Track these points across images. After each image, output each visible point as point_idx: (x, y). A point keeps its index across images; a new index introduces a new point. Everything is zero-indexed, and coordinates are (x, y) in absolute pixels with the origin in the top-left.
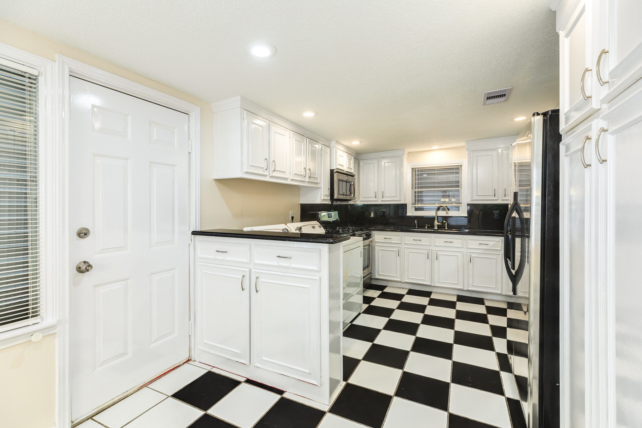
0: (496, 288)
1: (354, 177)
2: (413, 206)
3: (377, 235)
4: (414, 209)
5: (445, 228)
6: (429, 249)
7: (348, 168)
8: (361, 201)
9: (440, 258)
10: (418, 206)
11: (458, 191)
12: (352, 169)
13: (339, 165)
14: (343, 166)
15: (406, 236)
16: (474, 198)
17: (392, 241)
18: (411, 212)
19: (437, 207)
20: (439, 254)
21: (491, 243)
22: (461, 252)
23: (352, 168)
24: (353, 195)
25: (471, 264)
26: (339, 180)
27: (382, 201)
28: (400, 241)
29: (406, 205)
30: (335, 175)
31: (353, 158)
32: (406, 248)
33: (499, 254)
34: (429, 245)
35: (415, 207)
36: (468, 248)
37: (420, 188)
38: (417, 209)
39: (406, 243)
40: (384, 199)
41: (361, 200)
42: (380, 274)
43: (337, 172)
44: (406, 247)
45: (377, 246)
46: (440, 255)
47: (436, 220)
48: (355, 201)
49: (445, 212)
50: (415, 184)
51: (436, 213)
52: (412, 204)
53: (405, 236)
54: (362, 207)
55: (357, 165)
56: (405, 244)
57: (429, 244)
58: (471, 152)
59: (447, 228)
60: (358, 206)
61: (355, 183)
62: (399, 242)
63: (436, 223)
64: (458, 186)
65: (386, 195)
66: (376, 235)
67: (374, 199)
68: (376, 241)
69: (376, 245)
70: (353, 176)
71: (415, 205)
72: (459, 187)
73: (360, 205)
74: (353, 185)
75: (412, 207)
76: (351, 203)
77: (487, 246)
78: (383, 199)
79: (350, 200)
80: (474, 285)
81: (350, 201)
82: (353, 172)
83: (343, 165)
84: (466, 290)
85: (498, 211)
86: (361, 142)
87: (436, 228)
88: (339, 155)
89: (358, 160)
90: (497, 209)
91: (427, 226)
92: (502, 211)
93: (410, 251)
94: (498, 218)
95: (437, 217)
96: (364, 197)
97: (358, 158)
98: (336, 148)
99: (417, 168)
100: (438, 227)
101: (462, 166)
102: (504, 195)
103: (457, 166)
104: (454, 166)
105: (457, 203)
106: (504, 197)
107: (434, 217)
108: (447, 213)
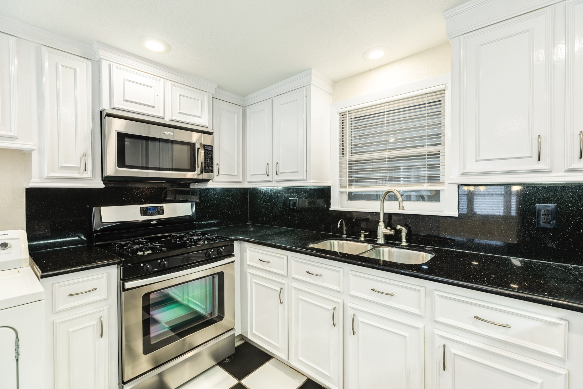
1: (213, 135)
2: (343, 190)
5: (401, 241)
6: (338, 303)
7: (180, 113)
9: (360, 329)
11: (437, 154)
12: (200, 117)
14: (153, 107)
15: (295, 261)
16: (470, 169)
18: (338, 203)
20: (359, 319)
22: (417, 328)
23: (199, 115)
29: (327, 189)
31: (207, 97)
32: (295, 288)
35: (349, 192)
36: (436, 321)
40: (280, 177)
44: (294, 284)
45: (251, 274)
46: (361, 322)
47: (381, 224)
49: (397, 203)
51: (382, 207)
52: (341, 187)
53: (293, 261)
54: (265, 192)
55: (238, 116)
56: (293, 278)
57: (338, 289)
58: (462, 38)
59: (407, 242)
61: (211, 146)
62: (283, 273)
63: (382, 230)
68: (248, 263)
69: (248, 270)
70: (211, 133)
71: (349, 188)
75: (342, 192)
81: (208, 183)
82: (205, 123)
83: (151, 104)
85: (552, 206)
87: (381, 241)
88: (126, 79)
89: (245, 106)
90: (547, 198)
91: (364, 234)
92: (567, 205)
93: (300, 297)
94: (552, 225)
95: (384, 216)
96: (252, 175)
97: (245, 104)
98: (110, 63)
99: (349, 111)
100: (385, 240)
101: (446, 92)
102: (579, 155)
103: (432, 93)
104: (426, 95)
105: (431, 184)
106: (579, 161)
107: (378, 214)
108: (401, 207)
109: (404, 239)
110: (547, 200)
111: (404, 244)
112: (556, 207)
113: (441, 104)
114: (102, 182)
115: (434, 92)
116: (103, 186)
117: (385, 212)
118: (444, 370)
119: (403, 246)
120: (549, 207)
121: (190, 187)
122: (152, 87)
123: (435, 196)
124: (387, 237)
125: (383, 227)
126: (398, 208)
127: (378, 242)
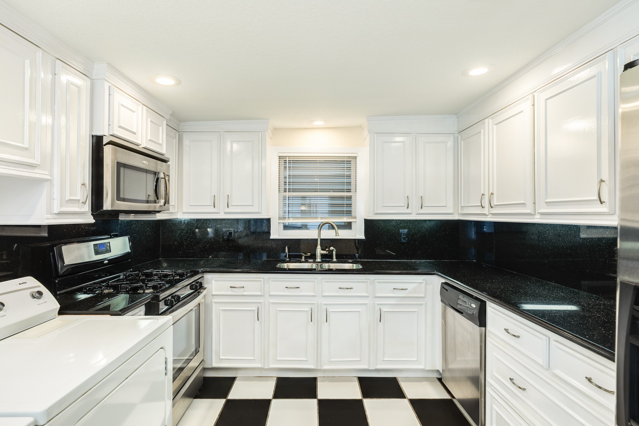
0: (417, 361)
1: (168, 163)
2: (280, 221)
3: (215, 280)
4: (282, 226)
5: (332, 258)
6: (314, 304)
7: (150, 140)
8: (184, 213)
9: (332, 317)
10: (289, 221)
11: (350, 198)
12: (161, 145)
13: (120, 127)
14: (135, 133)
15: (272, 281)
16: (379, 210)
17: (245, 291)
18: (277, 233)
19: (319, 223)
20: (331, 310)
21: (410, 287)
22: (366, 304)
23: (161, 142)
24: (162, 201)
25: (381, 324)
26: (120, 166)
27: (226, 213)
28: (261, 291)
29: (269, 220)
30: (108, 151)
31: (165, 123)
32: (273, 303)
33: (422, 304)
34: (314, 296)
35: (283, 223)
36: (376, 297)
37: (293, 191)
38: (286, 227)
39: (272, 293)
40: (230, 210)
41: (184, 211)
42: (221, 357)
43: (110, 143)
44: (272, 300)
45: (215, 303)
46: (331, 312)
47: (319, 247)
48: (171, 213)
49: (334, 231)
50: (283, 183)
51: (319, 234)
52: (279, 218)
53: (270, 281)
54: (188, 223)
55: (176, 141)
56: (270, 296)
57: (313, 294)
58: (375, 135)
59: (336, 258)
60: (180, 222)
61: (169, 176)
62: (259, 293)
63: (319, 251)
64: (349, 190)
65: (233, 202)
66: (213, 281)
67: (212, 210)
68: (214, 293)
69: (213, 301)
70: (165, 161)
71: (283, 220)
72: (350, 192)
73: (185, 220)
74: (163, 180)
75: (279, 223)
76: (159, 217)
77: (404, 291)
78: (228, 210)
79: (159, 212)
80: (385, 359)
81: (157, 214)
82: (164, 151)
83: (135, 131)
84: (374, 368)
85: (406, 230)
86: (179, 82)
87: (319, 260)
88: (121, 104)
89: (179, 131)
90: (404, 226)
91: (305, 256)
92: (411, 230)
93: (278, 309)
94: (406, 240)
95: (321, 241)
96: (190, 206)
97: (180, 129)
98: (110, 85)
99: (288, 157)
100: (321, 258)
101: (357, 158)
102: (420, 207)
103: (349, 157)
104: (346, 158)
105: (349, 218)
106: (421, 210)
107: (317, 240)
108: (337, 234)
109: (334, 257)
110: (404, 228)
111: (335, 260)
112: (408, 231)
113: (350, 163)
114: (92, 216)
115: (350, 157)
116: (94, 221)
117: (321, 238)
118: (380, 322)
119: (335, 261)
120: (405, 231)
121: (119, 218)
122: (135, 112)
123: (348, 226)
124: (323, 256)
125: (320, 249)
126: (335, 235)
127: (317, 261)
